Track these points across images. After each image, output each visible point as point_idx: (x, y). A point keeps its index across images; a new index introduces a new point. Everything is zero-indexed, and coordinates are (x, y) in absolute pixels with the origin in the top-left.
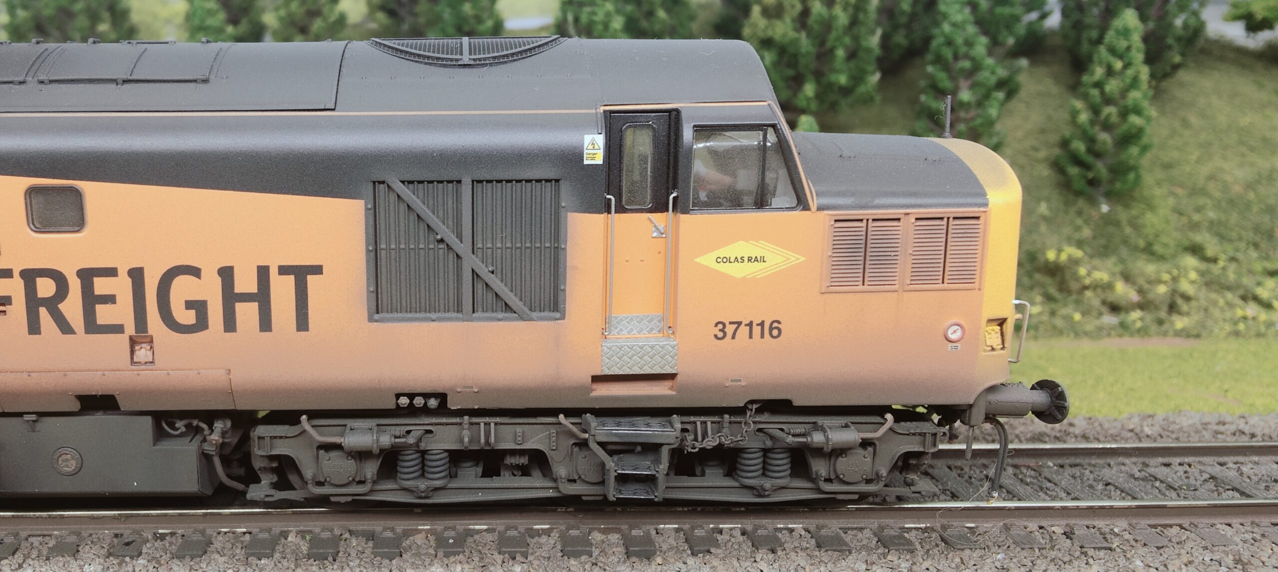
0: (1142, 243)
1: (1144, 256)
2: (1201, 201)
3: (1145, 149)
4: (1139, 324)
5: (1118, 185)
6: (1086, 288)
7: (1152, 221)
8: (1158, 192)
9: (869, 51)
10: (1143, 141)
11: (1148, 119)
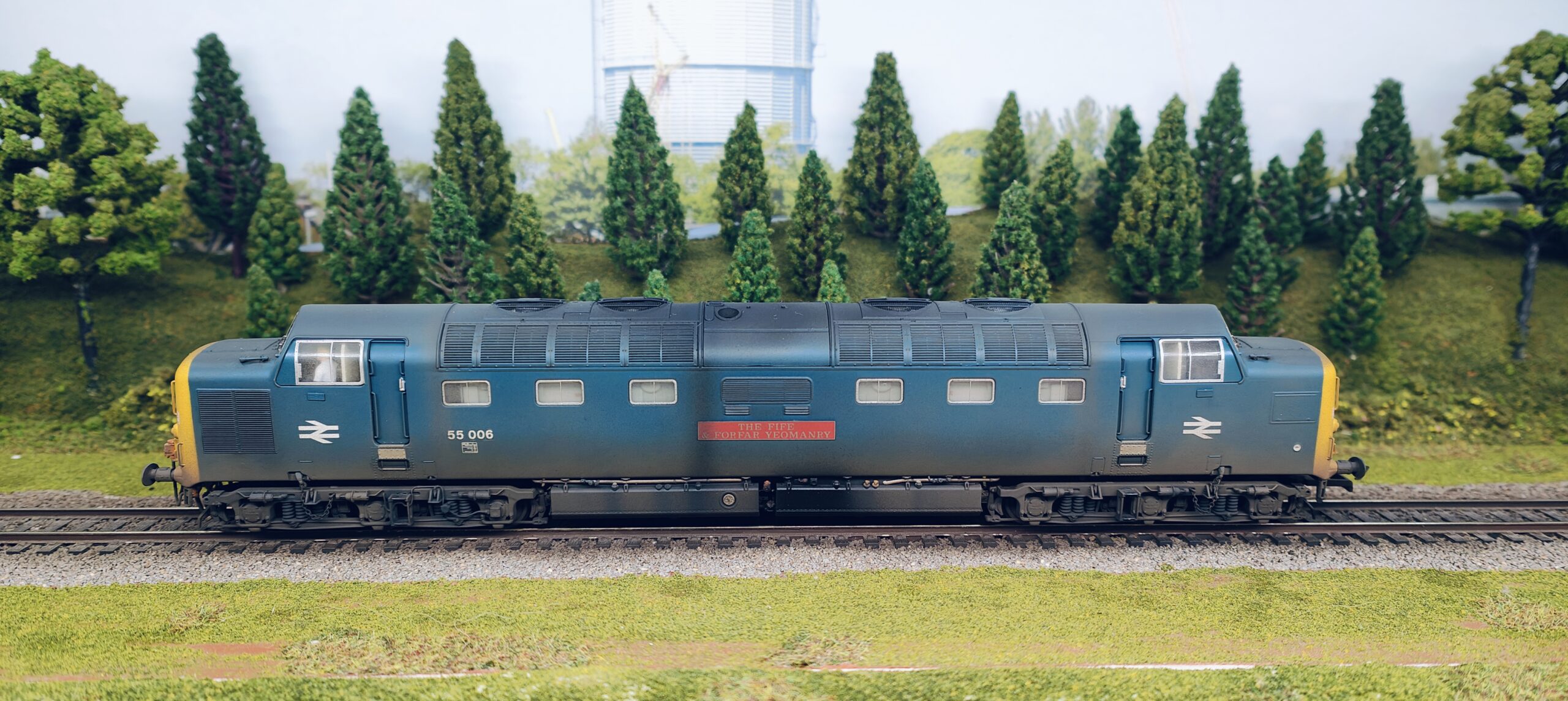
0: (1376, 381)
1: (1378, 390)
2: (1420, 352)
3: (1380, 318)
4: (1365, 436)
5: (1360, 344)
7: (1385, 366)
8: (1391, 346)
9: (1195, 256)
10: (1377, 314)
11: (1380, 300)
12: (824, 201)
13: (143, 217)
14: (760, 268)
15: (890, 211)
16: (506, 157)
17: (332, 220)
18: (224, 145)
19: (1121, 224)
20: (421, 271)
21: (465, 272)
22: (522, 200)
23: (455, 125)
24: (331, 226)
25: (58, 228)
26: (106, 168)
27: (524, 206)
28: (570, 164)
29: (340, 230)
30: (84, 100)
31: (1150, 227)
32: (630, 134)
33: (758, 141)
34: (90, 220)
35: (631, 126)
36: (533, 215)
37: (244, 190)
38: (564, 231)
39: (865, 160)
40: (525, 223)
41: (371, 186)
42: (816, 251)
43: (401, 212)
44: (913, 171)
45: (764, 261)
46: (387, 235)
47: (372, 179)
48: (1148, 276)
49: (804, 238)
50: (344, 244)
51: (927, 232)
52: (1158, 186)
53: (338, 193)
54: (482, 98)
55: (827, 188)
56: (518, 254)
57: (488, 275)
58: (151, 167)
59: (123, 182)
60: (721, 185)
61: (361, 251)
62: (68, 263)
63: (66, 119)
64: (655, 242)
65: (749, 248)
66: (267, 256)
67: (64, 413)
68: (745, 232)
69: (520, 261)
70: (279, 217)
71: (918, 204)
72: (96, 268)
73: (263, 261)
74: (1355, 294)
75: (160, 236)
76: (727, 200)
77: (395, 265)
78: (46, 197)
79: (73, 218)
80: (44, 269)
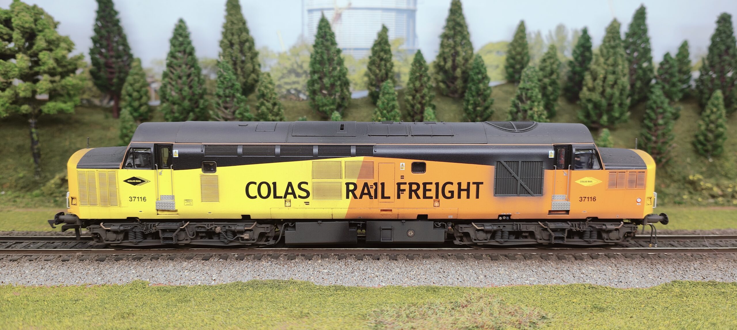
0: (723, 173)
1: (724, 178)
3: (724, 139)
4: (721, 203)
5: (715, 153)
6: (703, 189)
7: (727, 165)
8: (730, 154)
9: (626, 105)
10: (724, 136)
11: (726, 129)
12: (425, 76)
13: (66, 85)
14: (391, 111)
15: (459, 83)
16: (256, 54)
17: (165, 86)
18: (109, 48)
19: (585, 89)
20: (211, 112)
21: (234, 113)
22: (265, 75)
23: (230, 37)
24: (164, 89)
25: (19, 89)
26: (46, 57)
27: (266, 79)
28: (289, 59)
29: (168, 91)
30: (37, 23)
31: (601, 89)
32: (322, 42)
33: (389, 45)
34: (38, 84)
35: (323, 37)
36: (271, 83)
37: (120, 72)
38: (286, 95)
39: (446, 55)
40: (266, 87)
41: (185, 68)
42: (420, 103)
43: (201, 82)
44: (471, 61)
45: (393, 107)
46: (194, 94)
47: (187, 64)
48: (600, 116)
49: (414, 97)
50: (171, 99)
51: (480, 93)
52: (606, 67)
53: (168, 72)
54: (244, 23)
55: (427, 69)
56: (262, 104)
57: (246, 114)
58: (71, 59)
59: (55, 65)
60: (370, 69)
61: (179, 102)
62: (25, 108)
63: (27, 32)
64: (335, 98)
65: (386, 101)
66: (131, 106)
67: (22, 188)
68: (383, 92)
69: (263, 108)
70: (137, 86)
71: (475, 78)
72: (40, 111)
73: (129, 108)
74: (712, 126)
75: (75, 95)
76: (373, 77)
77: (197, 110)
78: (14, 73)
79: (28, 84)
80: (13, 111)
